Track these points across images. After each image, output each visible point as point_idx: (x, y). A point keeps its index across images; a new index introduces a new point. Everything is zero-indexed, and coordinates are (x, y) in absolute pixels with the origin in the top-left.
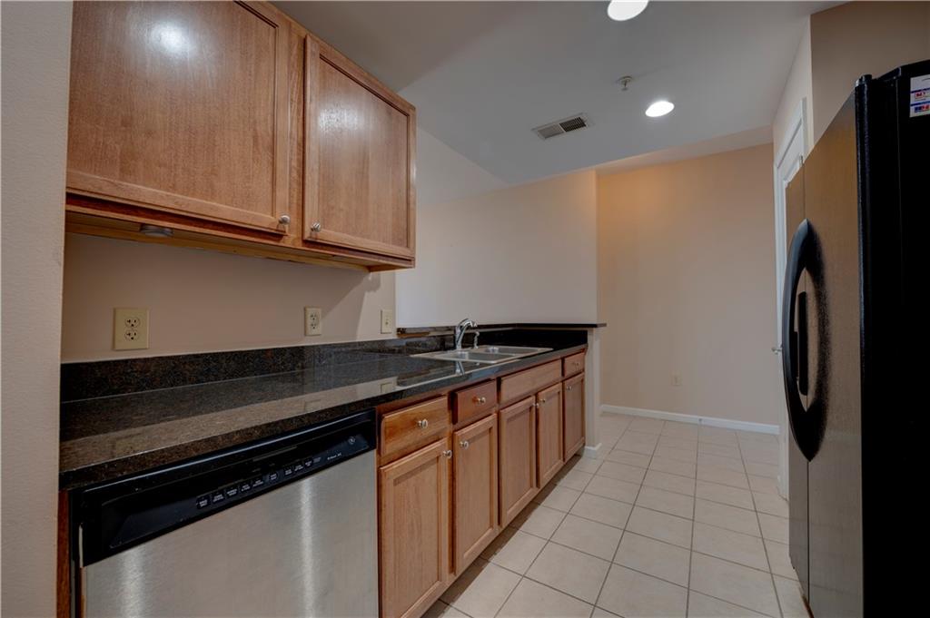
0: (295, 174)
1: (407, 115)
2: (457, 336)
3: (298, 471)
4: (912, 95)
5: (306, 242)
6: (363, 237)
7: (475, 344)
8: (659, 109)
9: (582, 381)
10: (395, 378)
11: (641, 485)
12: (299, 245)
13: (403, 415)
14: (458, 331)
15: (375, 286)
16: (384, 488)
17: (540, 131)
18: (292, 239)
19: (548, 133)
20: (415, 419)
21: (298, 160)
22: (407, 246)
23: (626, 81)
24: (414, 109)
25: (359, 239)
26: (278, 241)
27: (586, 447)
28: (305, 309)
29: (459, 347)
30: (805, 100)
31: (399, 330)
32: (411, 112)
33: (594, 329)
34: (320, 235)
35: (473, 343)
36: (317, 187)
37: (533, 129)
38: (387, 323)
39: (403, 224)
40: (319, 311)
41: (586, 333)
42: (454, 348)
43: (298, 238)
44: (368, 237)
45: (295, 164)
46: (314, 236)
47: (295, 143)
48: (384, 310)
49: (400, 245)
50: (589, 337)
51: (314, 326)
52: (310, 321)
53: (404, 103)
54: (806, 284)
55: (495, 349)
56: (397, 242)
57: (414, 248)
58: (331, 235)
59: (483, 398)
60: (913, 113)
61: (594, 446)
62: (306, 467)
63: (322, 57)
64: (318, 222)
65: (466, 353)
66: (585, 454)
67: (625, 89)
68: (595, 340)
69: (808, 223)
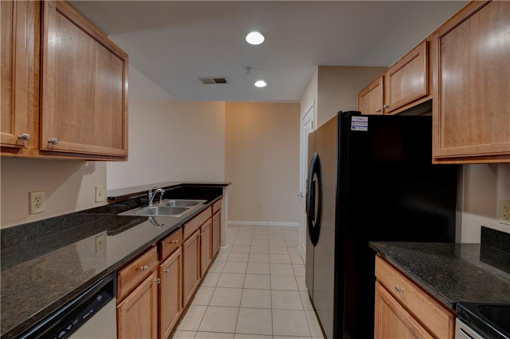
0: (32, 99)
1: (123, 60)
2: (150, 197)
3: (62, 336)
4: (352, 122)
5: (42, 152)
6: (90, 144)
7: (161, 200)
8: (261, 84)
9: (220, 214)
10: (106, 231)
11: (248, 262)
12: (36, 155)
13: (132, 268)
14: (151, 194)
15: (91, 170)
16: (120, 318)
17: (202, 80)
18: (29, 150)
19: (206, 81)
20: (139, 267)
21: (35, 87)
22: (122, 148)
23: (249, 69)
24: (127, 56)
25: (87, 146)
26: (16, 153)
27: (221, 247)
28: (29, 194)
29: (151, 205)
30: (314, 99)
31: (109, 198)
32: (126, 59)
33: (226, 187)
34: (55, 146)
35: (159, 198)
36: (53, 109)
37: (199, 78)
38: (100, 195)
39: (120, 133)
40: (43, 194)
41: (222, 189)
42: (147, 204)
43: (34, 149)
44: (95, 144)
45: (32, 90)
46: (51, 147)
47: (32, 73)
48: (98, 186)
49: (118, 148)
50: (223, 191)
51: (37, 206)
52: (34, 203)
53: (121, 52)
54: (315, 179)
55: (173, 202)
56: (115, 146)
57: (127, 149)
58: (64, 145)
59: (177, 241)
60: (352, 129)
61: (225, 246)
62: (68, 331)
63: (57, 10)
64: (54, 137)
65: (157, 207)
66: (221, 251)
67: (248, 73)
68: (226, 192)
69: (317, 155)
